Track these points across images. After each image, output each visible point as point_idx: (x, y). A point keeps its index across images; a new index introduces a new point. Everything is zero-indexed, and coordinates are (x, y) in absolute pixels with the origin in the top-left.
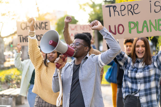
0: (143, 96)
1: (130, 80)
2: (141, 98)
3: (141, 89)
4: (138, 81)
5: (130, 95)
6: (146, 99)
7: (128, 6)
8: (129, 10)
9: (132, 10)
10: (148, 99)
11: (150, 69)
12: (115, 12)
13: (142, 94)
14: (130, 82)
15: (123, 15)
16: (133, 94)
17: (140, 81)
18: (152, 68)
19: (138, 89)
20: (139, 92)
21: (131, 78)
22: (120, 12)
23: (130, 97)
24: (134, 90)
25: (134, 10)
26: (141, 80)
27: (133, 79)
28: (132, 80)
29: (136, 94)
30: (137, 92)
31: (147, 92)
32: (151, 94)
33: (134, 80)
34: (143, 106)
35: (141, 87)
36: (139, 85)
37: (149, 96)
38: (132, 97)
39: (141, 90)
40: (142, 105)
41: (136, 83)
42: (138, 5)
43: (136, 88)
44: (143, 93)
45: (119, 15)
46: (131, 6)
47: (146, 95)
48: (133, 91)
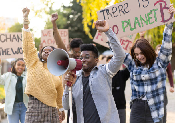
0: (150, 98)
1: (136, 83)
2: (149, 101)
3: (148, 91)
4: (145, 83)
5: (138, 99)
6: (154, 100)
7: (119, 7)
8: (120, 10)
9: (123, 10)
10: (156, 100)
11: (156, 70)
12: (108, 15)
13: (149, 97)
14: (136, 85)
15: (115, 16)
16: (141, 97)
17: (147, 83)
18: (157, 69)
19: (145, 91)
20: (146, 94)
21: (137, 81)
22: (112, 14)
23: (137, 101)
24: (141, 93)
25: (125, 10)
26: (147, 81)
27: (140, 81)
28: (138, 83)
29: (143, 97)
30: (144, 94)
31: (154, 94)
32: (158, 95)
33: (140, 83)
34: (151, 109)
35: (148, 89)
36: (146, 87)
37: (156, 98)
38: (140, 101)
39: (148, 93)
40: (150, 107)
41: (143, 85)
42: (127, 4)
43: (143, 91)
44: (150, 95)
45: (112, 17)
46: (121, 6)
47: (154, 97)
48: (141, 95)
